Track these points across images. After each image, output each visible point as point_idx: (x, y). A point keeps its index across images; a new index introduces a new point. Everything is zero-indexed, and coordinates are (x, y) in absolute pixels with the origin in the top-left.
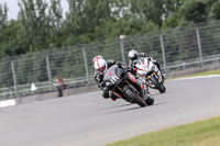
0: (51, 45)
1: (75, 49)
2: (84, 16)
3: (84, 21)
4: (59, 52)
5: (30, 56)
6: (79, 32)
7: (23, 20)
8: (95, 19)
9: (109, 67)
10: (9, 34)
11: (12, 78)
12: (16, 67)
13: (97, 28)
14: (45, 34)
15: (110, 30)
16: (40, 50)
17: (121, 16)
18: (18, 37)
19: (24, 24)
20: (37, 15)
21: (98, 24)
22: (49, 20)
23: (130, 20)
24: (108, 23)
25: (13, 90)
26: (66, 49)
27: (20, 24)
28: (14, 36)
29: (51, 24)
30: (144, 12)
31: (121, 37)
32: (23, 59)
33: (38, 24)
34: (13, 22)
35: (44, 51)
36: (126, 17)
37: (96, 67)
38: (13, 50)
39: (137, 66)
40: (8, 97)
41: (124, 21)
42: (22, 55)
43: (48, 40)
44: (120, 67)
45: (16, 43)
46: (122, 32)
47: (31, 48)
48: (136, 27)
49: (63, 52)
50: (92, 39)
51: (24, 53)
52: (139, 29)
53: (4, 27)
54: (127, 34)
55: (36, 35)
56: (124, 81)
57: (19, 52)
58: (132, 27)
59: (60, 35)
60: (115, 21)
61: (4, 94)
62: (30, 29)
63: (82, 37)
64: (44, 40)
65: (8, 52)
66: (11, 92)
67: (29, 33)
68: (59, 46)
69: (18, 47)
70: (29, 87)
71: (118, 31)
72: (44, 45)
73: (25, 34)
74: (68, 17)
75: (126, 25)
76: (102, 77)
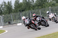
0: (31, 9)
1: (38, 10)
2: (40, 2)
3: (40, 3)
4: (33, 11)
5: (26, 12)
6: (39, 6)
7: (24, 2)
8: (43, 2)
9: (26, 19)
10: (20, 6)
12: (22, 15)
13: (43, 5)
14: (30, 6)
15: (47, 5)
16: (28, 10)
17: (50, 2)
18: (23, 7)
19: (24, 3)
20: (28, 1)
21: (44, 4)
22: (31, 2)
23: (52, 3)
24: (46, 4)
25: (21, 21)
26: (35, 10)
27: (23, 4)
28: (21, 7)
29: (31, 3)
30: (56, 1)
31: (50, 7)
33: (28, 3)
34: (21, 3)
35: (29, 11)
36: (51, 2)
37: (23, 19)
38: (21, 10)
39: (49, 15)
40: (19, 23)
41: (50, 3)
42: (24, 12)
44: (30, 19)
45: (22, 8)
46: (50, 6)
47: (26, 10)
48: (53, 5)
49: (34, 11)
50: (42, 7)
51: (24, 11)
52: (54, 5)
53: (19, 4)
54: (51, 6)
55: (27, 6)
56: (31, 23)
57: (23, 11)
58: (52, 4)
59: (34, 6)
60: (48, 3)
61: (18, 22)
62: (26, 5)
63: (40, 7)
64: (29, 8)
65: (20, 11)
66: (20, 21)
67: (25, 6)
68: (34, 9)
69: (22, 9)
71: (49, 5)
72: (29, 9)
73: (24, 6)
74: (36, 2)
75: (51, 4)
76: (24, 22)
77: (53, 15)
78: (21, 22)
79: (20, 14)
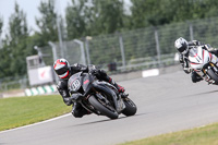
0: (195, 16)
4: (202, 23)
5: (174, 27)
10: (153, 4)
11: (155, 48)
12: (160, 36)
14: (188, 5)
16: (184, 20)
18: (162, 7)
26: (209, 21)
28: (158, 6)
32: (166, 29)
35: (188, 21)
38: (157, 20)
40: (151, 67)
42: (166, 25)
43: (192, 11)
45: (161, 12)
47: (175, 18)
51: (168, 23)
55: (180, 5)
57: (163, 22)
59: (203, 6)
61: (147, 64)
64: (188, 11)
65: (152, 22)
66: (154, 62)
67: (173, 4)
68: (203, 17)
69: (162, 17)
70: (173, 57)
72: (187, 15)
73: (169, 4)
77: (207, 54)
78: (158, 66)
79: (152, 34)
